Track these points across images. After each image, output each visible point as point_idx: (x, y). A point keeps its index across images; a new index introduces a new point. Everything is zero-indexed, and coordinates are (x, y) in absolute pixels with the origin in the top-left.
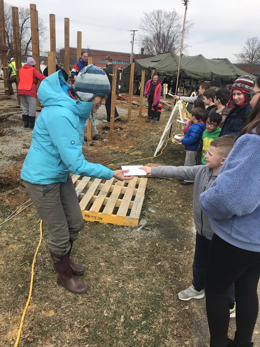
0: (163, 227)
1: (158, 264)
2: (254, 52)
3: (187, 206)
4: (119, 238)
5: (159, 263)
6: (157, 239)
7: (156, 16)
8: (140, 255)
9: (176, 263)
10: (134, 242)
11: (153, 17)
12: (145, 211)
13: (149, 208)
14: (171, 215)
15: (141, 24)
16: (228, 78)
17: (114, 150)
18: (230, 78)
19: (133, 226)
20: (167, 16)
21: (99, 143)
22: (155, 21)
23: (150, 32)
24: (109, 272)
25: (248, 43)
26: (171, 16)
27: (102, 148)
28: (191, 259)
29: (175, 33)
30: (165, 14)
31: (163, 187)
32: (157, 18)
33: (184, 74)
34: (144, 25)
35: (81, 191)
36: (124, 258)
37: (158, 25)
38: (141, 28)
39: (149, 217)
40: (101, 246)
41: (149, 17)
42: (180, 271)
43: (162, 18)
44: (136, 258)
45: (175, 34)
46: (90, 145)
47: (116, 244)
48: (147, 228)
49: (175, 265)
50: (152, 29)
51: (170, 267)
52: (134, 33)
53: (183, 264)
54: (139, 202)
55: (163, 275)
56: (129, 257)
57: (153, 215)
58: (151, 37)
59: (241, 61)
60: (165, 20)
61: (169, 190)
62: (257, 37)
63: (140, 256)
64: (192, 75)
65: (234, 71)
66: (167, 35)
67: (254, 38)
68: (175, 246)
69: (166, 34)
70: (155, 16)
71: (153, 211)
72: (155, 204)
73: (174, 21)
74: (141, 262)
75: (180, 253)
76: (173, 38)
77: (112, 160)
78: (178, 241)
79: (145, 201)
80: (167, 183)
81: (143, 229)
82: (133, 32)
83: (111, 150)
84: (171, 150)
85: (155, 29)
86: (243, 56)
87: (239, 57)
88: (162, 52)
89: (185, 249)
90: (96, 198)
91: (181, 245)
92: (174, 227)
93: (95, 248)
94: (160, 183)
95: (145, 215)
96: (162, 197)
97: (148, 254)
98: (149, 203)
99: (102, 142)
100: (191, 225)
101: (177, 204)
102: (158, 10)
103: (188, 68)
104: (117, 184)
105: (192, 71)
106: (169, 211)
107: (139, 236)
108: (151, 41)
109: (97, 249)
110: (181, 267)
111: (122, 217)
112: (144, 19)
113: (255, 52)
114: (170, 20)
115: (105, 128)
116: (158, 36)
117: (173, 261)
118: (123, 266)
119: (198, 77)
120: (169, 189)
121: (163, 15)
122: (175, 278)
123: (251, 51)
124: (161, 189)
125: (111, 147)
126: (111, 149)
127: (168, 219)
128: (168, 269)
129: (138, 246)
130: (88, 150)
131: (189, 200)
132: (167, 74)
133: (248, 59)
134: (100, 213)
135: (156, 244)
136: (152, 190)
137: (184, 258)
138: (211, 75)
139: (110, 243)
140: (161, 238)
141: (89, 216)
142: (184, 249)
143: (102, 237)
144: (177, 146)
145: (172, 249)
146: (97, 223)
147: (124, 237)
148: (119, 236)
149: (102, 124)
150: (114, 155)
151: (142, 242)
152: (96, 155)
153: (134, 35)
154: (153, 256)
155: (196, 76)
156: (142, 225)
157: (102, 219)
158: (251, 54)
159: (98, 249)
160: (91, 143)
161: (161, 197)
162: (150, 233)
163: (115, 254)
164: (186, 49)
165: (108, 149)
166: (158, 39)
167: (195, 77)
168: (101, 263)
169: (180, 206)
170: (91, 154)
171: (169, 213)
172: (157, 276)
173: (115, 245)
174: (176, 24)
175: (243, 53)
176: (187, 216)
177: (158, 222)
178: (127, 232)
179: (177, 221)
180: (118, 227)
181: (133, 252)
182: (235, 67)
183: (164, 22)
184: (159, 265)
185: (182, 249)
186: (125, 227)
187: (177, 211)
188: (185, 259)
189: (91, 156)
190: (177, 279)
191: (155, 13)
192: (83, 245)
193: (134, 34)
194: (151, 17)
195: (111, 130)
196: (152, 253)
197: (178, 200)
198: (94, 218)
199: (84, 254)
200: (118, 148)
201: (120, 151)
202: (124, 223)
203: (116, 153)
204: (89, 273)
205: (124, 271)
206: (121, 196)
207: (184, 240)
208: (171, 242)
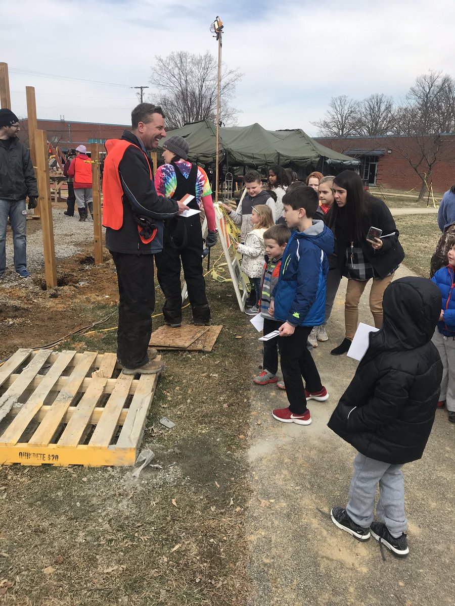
0: (189, 457)
1: (175, 549)
2: (344, 120)
3: (238, 404)
4: (94, 496)
5: (177, 547)
6: (175, 486)
7: (178, 62)
8: (137, 532)
9: (212, 540)
10: (125, 502)
11: (172, 65)
12: (153, 427)
13: (162, 418)
14: (205, 427)
15: (152, 76)
16: (306, 162)
17: (99, 302)
18: (309, 161)
19: (126, 464)
20: (197, 63)
21: (68, 291)
22: (176, 71)
23: (170, 90)
24: (61, 589)
25: (334, 105)
26: (204, 62)
27: (74, 300)
28: (243, 525)
29: (213, 90)
30: (193, 60)
31: (193, 370)
32: (179, 65)
33: (230, 157)
34: (158, 78)
35: (15, 400)
36: (99, 545)
37: (183, 77)
38: (153, 83)
39: (161, 439)
40: (50, 525)
41: (166, 65)
42: (219, 558)
43: (189, 66)
44: (127, 542)
45: (213, 92)
46: (50, 297)
47: (87, 513)
48: (156, 465)
49: (211, 545)
50: (172, 85)
51: (199, 553)
52: (142, 90)
53: (226, 541)
54: (138, 410)
55: (184, 577)
56: (111, 540)
57: (170, 432)
58: (171, 97)
59: (324, 133)
60: (193, 69)
61: (204, 375)
62: (347, 96)
63: (136, 535)
64: (245, 159)
65: (314, 149)
66: (199, 94)
67: (342, 97)
68: (211, 501)
69: (197, 92)
70: (176, 63)
71: (170, 424)
72: (175, 407)
73: (209, 70)
74: (138, 550)
75: (222, 513)
76: (211, 99)
77: (94, 324)
78: (218, 486)
79: (153, 404)
80: (201, 359)
81: (147, 468)
82: (140, 89)
83: (94, 303)
84: (210, 292)
85: (177, 84)
86: (326, 125)
87: (321, 126)
88: (193, 121)
89: (232, 503)
90: (46, 411)
91: (223, 496)
92: (211, 454)
93: (36, 531)
94: (187, 361)
95: (152, 436)
96: (189, 392)
97: (153, 528)
98: (163, 407)
99: (75, 289)
100: (245, 444)
101: (219, 402)
102: (180, 53)
103: (237, 147)
104: (98, 375)
105: (245, 151)
106: (204, 419)
107: (138, 485)
108: (172, 104)
109: (41, 532)
110: (222, 550)
111: (101, 448)
112: (158, 68)
113: (346, 118)
114: (201, 69)
115: (86, 260)
116: (184, 95)
117: (206, 535)
118: (96, 568)
119: (255, 162)
120: (203, 373)
121: (189, 60)
122: (210, 581)
123: (340, 117)
124: (189, 373)
125: (93, 297)
126: (93, 300)
127: (199, 438)
128: (194, 559)
129: (133, 512)
130: (45, 308)
131: (241, 392)
132: (202, 159)
133: (335, 130)
134: (53, 446)
135: (171, 501)
136: (171, 378)
137: (229, 525)
138: (277, 158)
139: (71, 514)
140: (183, 484)
141: (28, 455)
142: (230, 504)
143: (54, 500)
144: (221, 285)
145: (205, 508)
146: (47, 467)
147: (104, 494)
148: (94, 492)
149: (79, 252)
150: (98, 313)
151: (141, 500)
152: (60, 316)
153: (141, 96)
154: (165, 531)
155: (252, 160)
156: (144, 461)
157: (57, 457)
158: (340, 122)
159: (43, 531)
160: (52, 291)
161: (188, 390)
162: (160, 475)
163: (81, 540)
164: (233, 115)
165: (88, 300)
166: (185, 100)
167: (250, 161)
168: (46, 567)
169: (225, 406)
170: (50, 315)
171: (202, 424)
172: (170, 580)
173: (83, 515)
174: (213, 76)
175: (327, 121)
176: (237, 426)
177: (180, 447)
178: (111, 480)
179: (218, 440)
180: (92, 469)
181: (121, 528)
182: (314, 142)
183: (192, 72)
184: (178, 552)
185: (224, 504)
186: (109, 468)
187: (219, 417)
188: (232, 526)
189: (50, 319)
190: (213, 583)
191: (175, 57)
192: (8, 528)
193: (142, 92)
194: (169, 64)
195: (96, 262)
196: (162, 524)
197: (221, 393)
198: (39, 458)
199: (9, 551)
200: (107, 297)
201: (112, 303)
202: (107, 461)
203: (103, 307)
204: (15, 599)
205: (97, 580)
206: (103, 400)
207: (231, 482)
208: (204, 491)
